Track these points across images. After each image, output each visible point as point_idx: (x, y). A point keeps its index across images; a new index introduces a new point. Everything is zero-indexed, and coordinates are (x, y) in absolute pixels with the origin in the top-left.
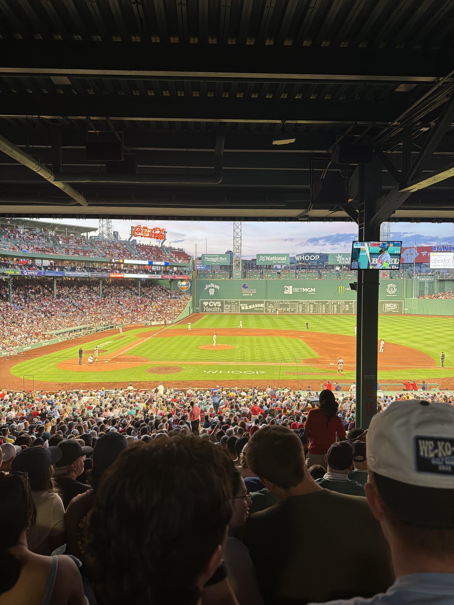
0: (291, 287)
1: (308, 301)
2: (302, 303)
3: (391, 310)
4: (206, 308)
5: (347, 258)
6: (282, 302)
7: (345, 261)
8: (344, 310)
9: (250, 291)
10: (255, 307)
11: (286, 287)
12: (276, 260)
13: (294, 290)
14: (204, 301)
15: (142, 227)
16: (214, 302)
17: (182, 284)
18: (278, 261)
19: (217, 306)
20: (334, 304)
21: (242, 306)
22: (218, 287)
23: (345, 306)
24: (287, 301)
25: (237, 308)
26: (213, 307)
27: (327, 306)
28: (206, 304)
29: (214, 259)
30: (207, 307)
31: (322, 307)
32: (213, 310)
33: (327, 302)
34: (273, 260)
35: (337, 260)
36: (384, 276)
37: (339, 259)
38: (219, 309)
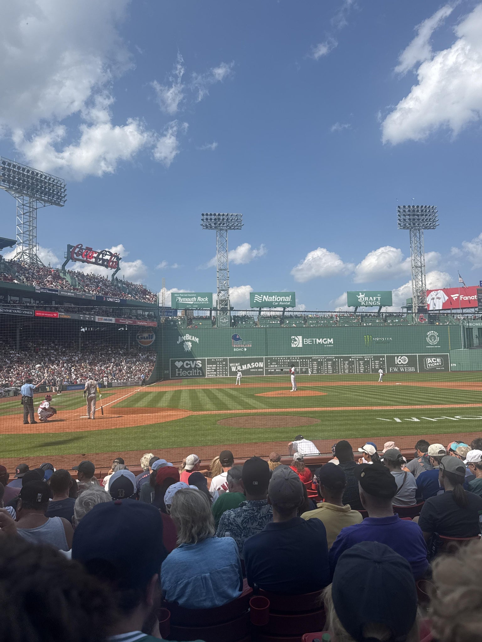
0: (300, 338)
1: (325, 357)
2: (316, 360)
3: (435, 367)
4: (179, 371)
5: (371, 298)
6: (289, 358)
7: (369, 302)
8: (373, 368)
9: (243, 344)
10: (250, 367)
11: (293, 337)
12: (277, 300)
13: (305, 341)
14: (175, 361)
15: (84, 247)
16: (191, 362)
17: (143, 336)
18: (280, 301)
19: (195, 368)
20: (360, 360)
21: (233, 366)
22: (197, 340)
23: (375, 363)
24: (296, 358)
25: (225, 369)
26: (191, 368)
27: (351, 363)
28: (179, 364)
29: (189, 299)
30: (181, 370)
31: (344, 364)
32: (189, 373)
33: (350, 357)
34: (273, 300)
35: (359, 300)
36: (422, 321)
37: (361, 298)
38: (199, 373)
